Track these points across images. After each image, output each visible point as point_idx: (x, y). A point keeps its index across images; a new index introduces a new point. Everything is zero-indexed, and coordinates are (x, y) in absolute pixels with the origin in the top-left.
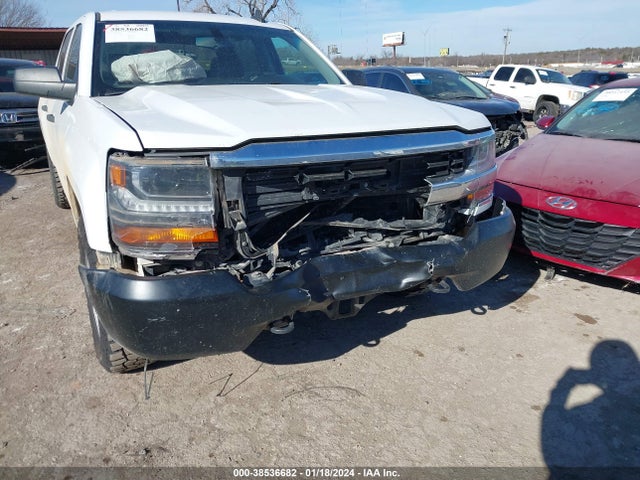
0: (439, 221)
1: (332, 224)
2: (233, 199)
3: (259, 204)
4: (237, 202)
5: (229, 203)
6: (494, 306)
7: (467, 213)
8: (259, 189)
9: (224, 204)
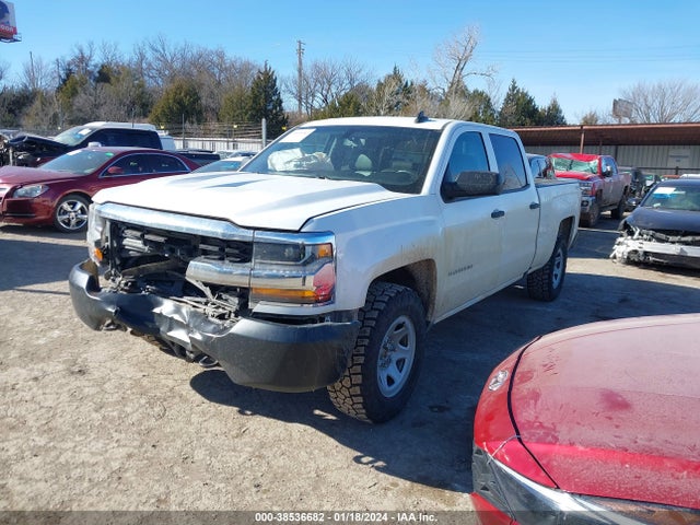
3: (123, 243)
5: (106, 237)
9: (103, 238)
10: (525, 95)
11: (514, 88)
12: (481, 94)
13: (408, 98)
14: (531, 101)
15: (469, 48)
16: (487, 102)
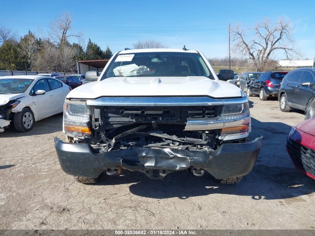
0: (206, 140)
1: (151, 134)
2: (97, 118)
3: (109, 121)
4: (98, 119)
5: (95, 119)
6: (267, 198)
7: (220, 138)
8: (110, 115)
9: (93, 119)
10: (96, 46)
11: (90, 42)
12: (77, 45)
13: (40, 46)
14: (99, 48)
15: (68, 24)
16: (80, 48)
